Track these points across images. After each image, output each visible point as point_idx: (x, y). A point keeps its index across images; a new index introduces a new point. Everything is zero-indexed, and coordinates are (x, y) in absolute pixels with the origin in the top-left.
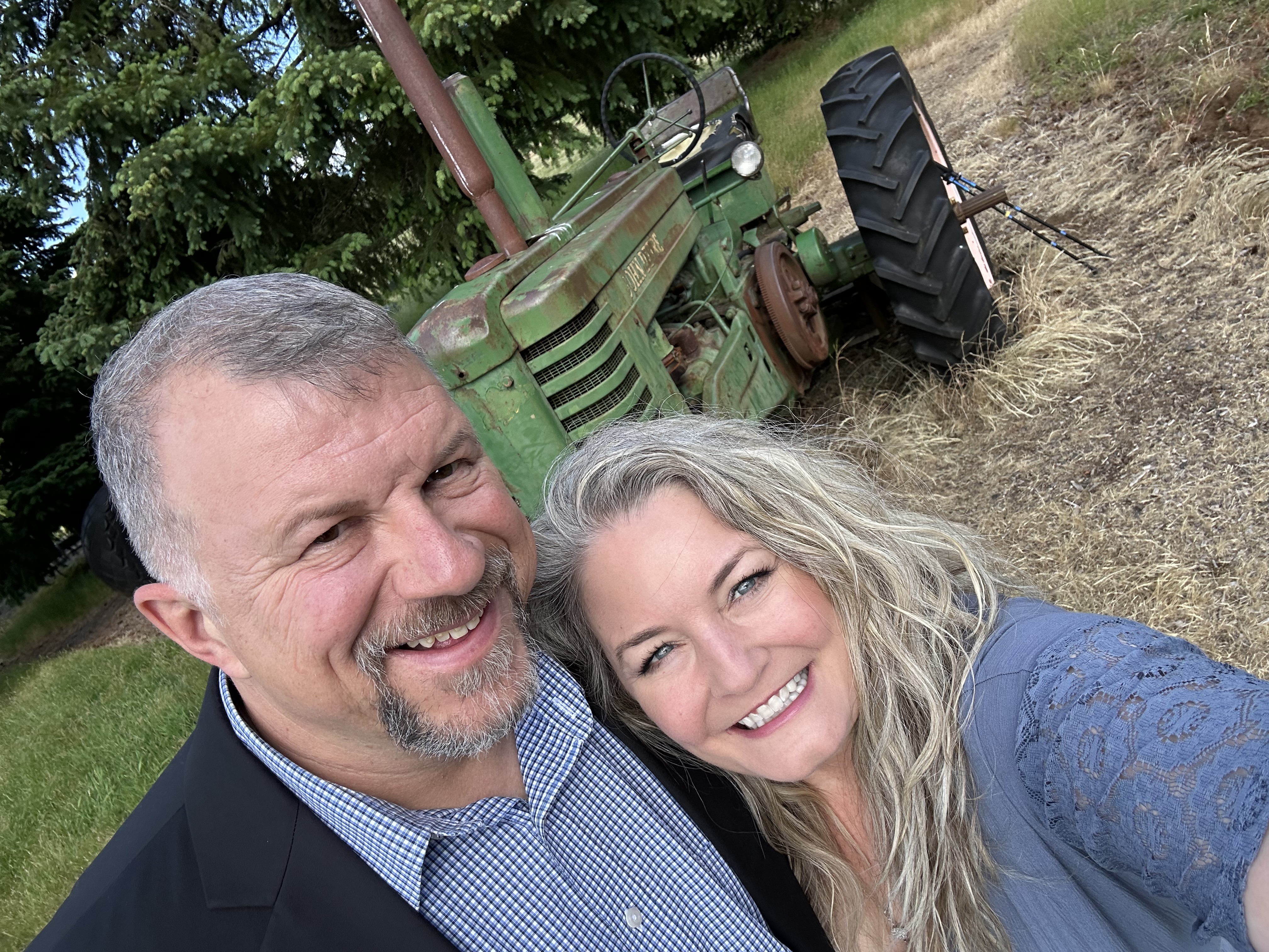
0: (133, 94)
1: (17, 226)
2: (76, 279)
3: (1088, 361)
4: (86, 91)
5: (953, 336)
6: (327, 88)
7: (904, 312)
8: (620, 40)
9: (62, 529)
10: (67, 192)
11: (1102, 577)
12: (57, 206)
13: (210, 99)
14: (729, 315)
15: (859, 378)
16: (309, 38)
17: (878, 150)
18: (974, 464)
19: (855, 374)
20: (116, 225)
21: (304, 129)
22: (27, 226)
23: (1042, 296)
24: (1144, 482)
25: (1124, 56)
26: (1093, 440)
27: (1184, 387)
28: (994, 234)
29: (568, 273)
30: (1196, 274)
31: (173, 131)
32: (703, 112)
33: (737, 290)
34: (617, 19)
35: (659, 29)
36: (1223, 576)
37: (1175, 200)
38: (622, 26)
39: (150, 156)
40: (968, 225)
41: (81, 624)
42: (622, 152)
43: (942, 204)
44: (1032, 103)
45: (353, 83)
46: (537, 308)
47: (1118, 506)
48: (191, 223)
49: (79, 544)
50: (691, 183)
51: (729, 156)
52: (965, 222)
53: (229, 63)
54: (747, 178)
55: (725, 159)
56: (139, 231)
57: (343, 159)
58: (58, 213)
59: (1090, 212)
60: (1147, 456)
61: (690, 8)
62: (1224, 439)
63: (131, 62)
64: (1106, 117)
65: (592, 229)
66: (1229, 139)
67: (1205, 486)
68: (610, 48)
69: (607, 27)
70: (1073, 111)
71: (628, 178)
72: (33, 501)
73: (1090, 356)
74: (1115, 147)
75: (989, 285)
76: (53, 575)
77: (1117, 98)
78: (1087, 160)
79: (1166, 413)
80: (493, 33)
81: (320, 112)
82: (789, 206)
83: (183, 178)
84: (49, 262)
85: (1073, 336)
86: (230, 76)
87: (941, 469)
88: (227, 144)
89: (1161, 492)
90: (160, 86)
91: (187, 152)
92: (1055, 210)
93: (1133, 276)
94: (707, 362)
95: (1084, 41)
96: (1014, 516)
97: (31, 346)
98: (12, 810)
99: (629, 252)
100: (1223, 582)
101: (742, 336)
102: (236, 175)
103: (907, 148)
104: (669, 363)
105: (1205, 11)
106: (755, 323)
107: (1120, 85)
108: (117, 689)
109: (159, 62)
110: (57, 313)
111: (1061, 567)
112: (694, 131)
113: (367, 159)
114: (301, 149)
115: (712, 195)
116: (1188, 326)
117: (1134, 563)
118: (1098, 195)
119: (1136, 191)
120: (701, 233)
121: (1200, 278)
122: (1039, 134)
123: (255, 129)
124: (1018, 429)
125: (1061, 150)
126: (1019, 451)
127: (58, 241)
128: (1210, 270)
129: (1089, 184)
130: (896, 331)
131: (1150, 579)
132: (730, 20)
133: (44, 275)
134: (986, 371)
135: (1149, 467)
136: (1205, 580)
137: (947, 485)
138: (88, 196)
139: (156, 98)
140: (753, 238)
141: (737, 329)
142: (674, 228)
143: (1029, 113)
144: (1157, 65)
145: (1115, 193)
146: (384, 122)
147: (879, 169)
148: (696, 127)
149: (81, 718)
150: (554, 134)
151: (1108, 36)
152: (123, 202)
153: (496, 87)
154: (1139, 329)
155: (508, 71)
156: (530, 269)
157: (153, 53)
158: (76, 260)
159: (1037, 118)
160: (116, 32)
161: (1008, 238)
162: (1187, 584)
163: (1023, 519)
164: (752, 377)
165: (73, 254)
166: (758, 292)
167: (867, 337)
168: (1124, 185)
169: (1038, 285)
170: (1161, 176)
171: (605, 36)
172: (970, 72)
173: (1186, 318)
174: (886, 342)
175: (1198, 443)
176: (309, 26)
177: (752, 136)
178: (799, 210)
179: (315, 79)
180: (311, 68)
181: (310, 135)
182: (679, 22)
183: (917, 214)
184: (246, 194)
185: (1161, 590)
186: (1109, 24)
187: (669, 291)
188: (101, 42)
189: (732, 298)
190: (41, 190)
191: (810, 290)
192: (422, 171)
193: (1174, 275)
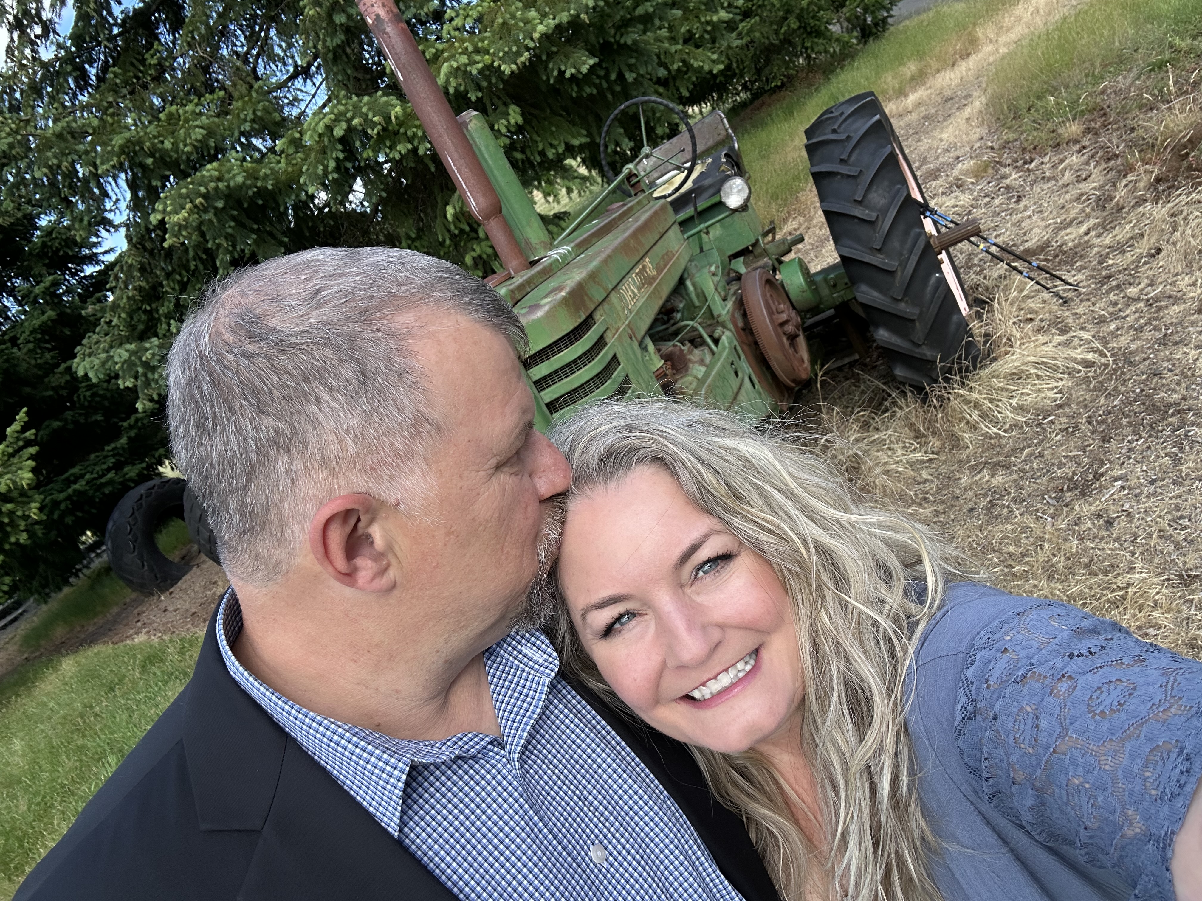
0: (173, 133)
1: (61, 253)
2: (113, 302)
3: (1060, 384)
4: (130, 130)
5: (930, 358)
6: (350, 130)
7: (883, 335)
8: (618, 88)
9: (89, 533)
10: (108, 224)
11: (1075, 586)
12: (98, 236)
13: (243, 140)
14: (716, 335)
15: (840, 398)
16: (335, 85)
17: (858, 185)
18: (951, 479)
19: (836, 394)
20: (151, 253)
21: (327, 166)
22: (71, 253)
23: (1014, 323)
24: (1115, 497)
25: (1090, 104)
26: (1066, 457)
27: (1153, 409)
28: (969, 266)
29: (567, 289)
30: (1163, 303)
31: (209, 166)
32: (694, 150)
33: (724, 312)
34: (617, 69)
35: (655, 79)
36: (1193, 587)
37: (1142, 235)
38: (621, 76)
39: (187, 188)
40: (943, 256)
41: (101, 621)
42: (619, 187)
43: (919, 235)
44: (1004, 147)
45: (374, 125)
46: (539, 320)
47: (1090, 519)
48: (221, 250)
49: (104, 548)
50: (682, 216)
51: (719, 191)
52: (940, 253)
53: (260, 106)
54: (735, 211)
55: (714, 194)
56: (171, 259)
57: (362, 196)
58: (99, 243)
59: (1061, 246)
60: (1117, 473)
61: (683, 61)
62: (1192, 457)
63: (171, 105)
64: (1075, 159)
65: (590, 252)
66: (1193, 179)
67: (1174, 501)
68: (610, 97)
69: (606, 77)
70: (1043, 154)
71: (625, 208)
72: (63, 506)
73: (1061, 379)
74: (1084, 187)
75: (964, 313)
76: (77, 576)
77: (1085, 142)
78: (1057, 199)
79: (1136, 433)
80: (502, 80)
81: (342, 151)
82: (774, 238)
83: (216, 208)
84: (88, 287)
85: (1044, 360)
86: (261, 118)
87: (919, 484)
88: (257, 179)
89: (1131, 507)
90: (197, 126)
91: (221, 185)
92: (1027, 245)
93: (1102, 305)
94: (696, 377)
95: (1054, 91)
96: (990, 528)
97: (69, 363)
98: (30, 793)
99: (624, 273)
100: (1193, 592)
101: (728, 354)
102: (264, 207)
103: (886, 183)
104: (660, 375)
105: (1167, 62)
106: (741, 343)
107: (1088, 130)
108: (133, 682)
109: (197, 105)
110: (94, 332)
111: (1035, 577)
112: (686, 168)
113: (384, 195)
114: (324, 185)
115: (702, 226)
116: (1155, 351)
117: (1106, 574)
118: (1068, 231)
119: (1104, 227)
120: (690, 260)
121: (1167, 307)
122: (1010, 175)
123: (283, 165)
124: (993, 447)
125: (1032, 189)
126: (994, 467)
127: (98, 268)
128: (1176, 300)
129: (1059, 220)
130: (875, 355)
131: (1121, 589)
132: (721, 72)
133: (83, 298)
134: (962, 392)
135: (1120, 483)
136: (1175, 590)
137: (925, 499)
138: (127, 226)
139: (193, 137)
140: (740, 265)
141: (724, 348)
142: (667, 254)
143: (1001, 157)
144: (1124, 112)
145: (1084, 228)
146: (400, 161)
147: (860, 203)
148: (688, 165)
149: (97, 709)
150: (556, 173)
151: (1076, 86)
152: (159, 232)
153: (504, 130)
154: (1109, 354)
155: (515, 116)
156: (533, 286)
157: (192, 97)
158: (114, 284)
159: (1009, 161)
160: (159, 78)
161: (982, 270)
162: (1158, 593)
163: (998, 531)
164: (738, 393)
165: (112, 278)
166: (745, 315)
167: (847, 360)
168: (1092, 222)
169: (1011, 312)
170: (1128, 213)
171: (605, 85)
172: (945, 120)
173: (1154, 344)
174: (865, 365)
175: (1167, 460)
176: (335, 74)
177: (740, 172)
178: (783, 241)
179: (340, 121)
180: (336, 111)
181: (333, 172)
182: (673, 73)
183: (895, 243)
184: (271, 224)
185: (1132, 599)
186: (1077, 75)
187: (660, 312)
188: (145, 87)
189: (720, 320)
190: (86, 219)
191: (793, 314)
192: (434, 206)
193: (1141, 305)
